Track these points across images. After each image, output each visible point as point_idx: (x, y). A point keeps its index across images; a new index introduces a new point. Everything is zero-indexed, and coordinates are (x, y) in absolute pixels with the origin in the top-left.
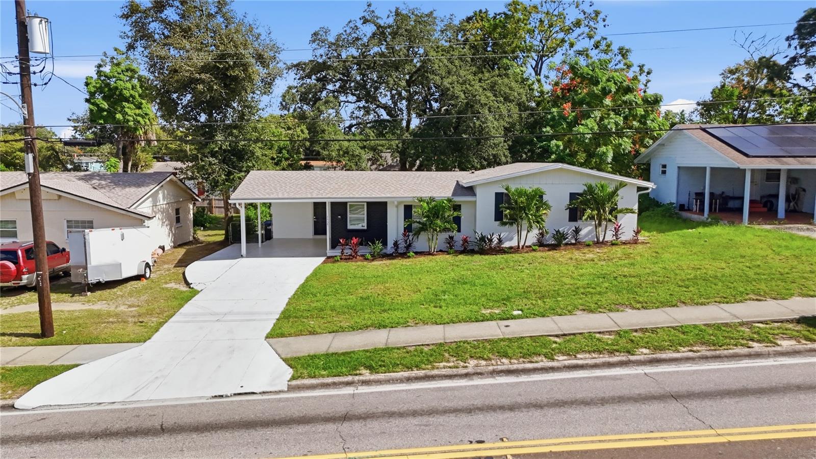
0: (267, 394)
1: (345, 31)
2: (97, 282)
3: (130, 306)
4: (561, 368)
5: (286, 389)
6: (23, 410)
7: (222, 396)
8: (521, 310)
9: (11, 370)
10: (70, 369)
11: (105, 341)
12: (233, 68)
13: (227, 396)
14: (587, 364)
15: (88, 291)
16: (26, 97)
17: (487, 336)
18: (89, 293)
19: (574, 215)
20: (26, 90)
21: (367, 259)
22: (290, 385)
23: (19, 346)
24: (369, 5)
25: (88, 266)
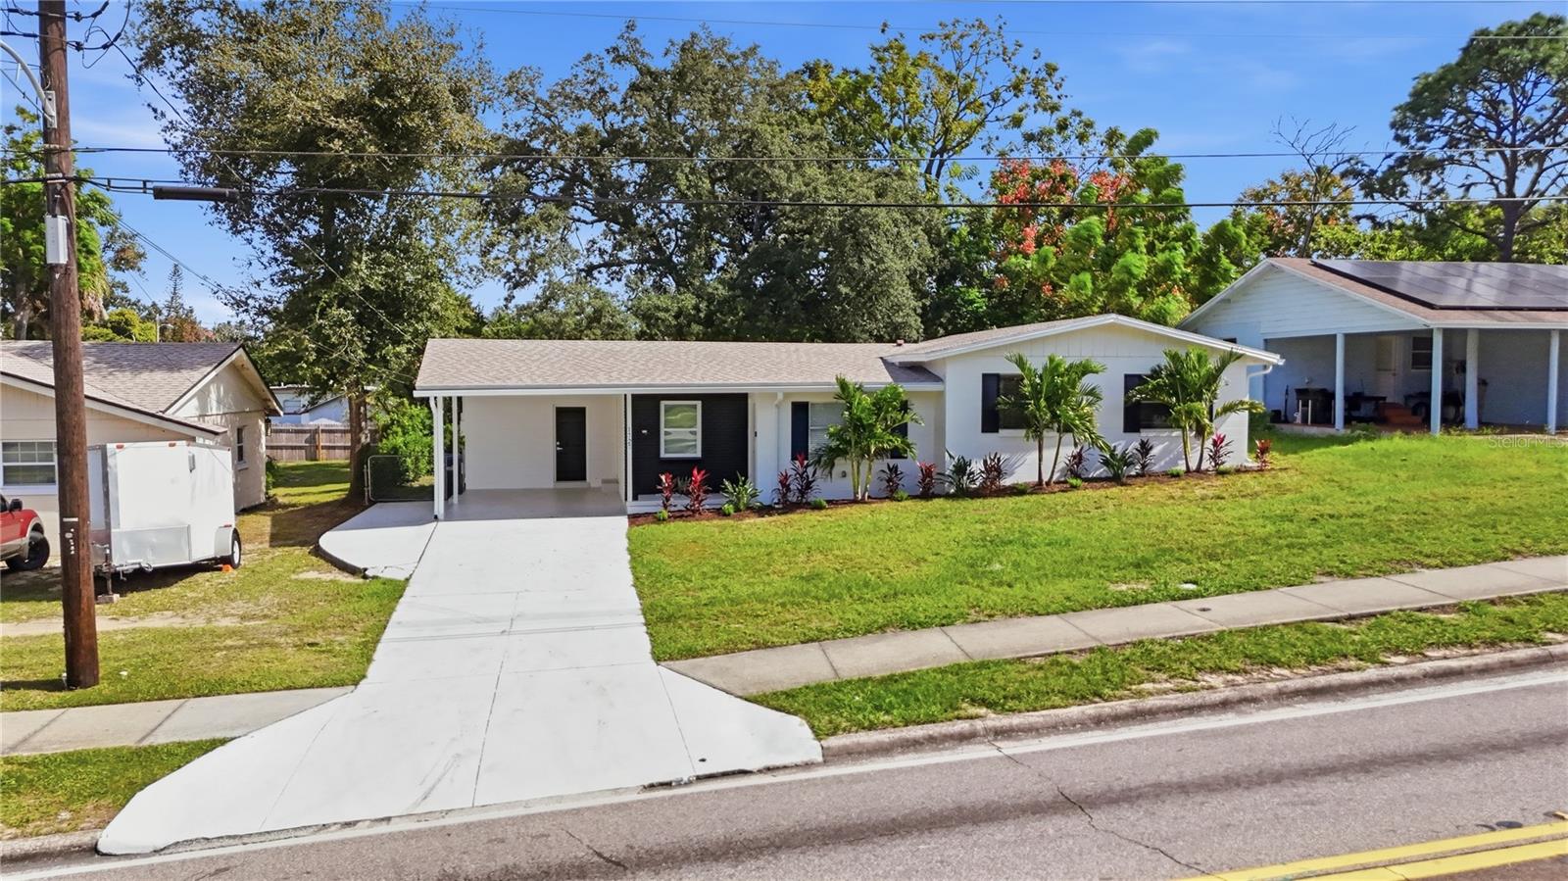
0: (787, 771)
1: (576, 76)
2: (135, 570)
3: (243, 618)
4: (1418, 679)
5: (820, 759)
6: (127, 856)
7: (667, 785)
8: (1195, 583)
9: (32, 764)
10: (206, 752)
11: (249, 687)
12: (408, 110)
13: (679, 784)
14: (1469, 667)
15: (114, 592)
16: (51, 73)
17: (1186, 629)
18: (116, 597)
19: (1137, 417)
20: (55, 58)
21: (726, 515)
22: (828, 748)
23: (13, 710)
24: (631, 27)
25: (113, 530)
